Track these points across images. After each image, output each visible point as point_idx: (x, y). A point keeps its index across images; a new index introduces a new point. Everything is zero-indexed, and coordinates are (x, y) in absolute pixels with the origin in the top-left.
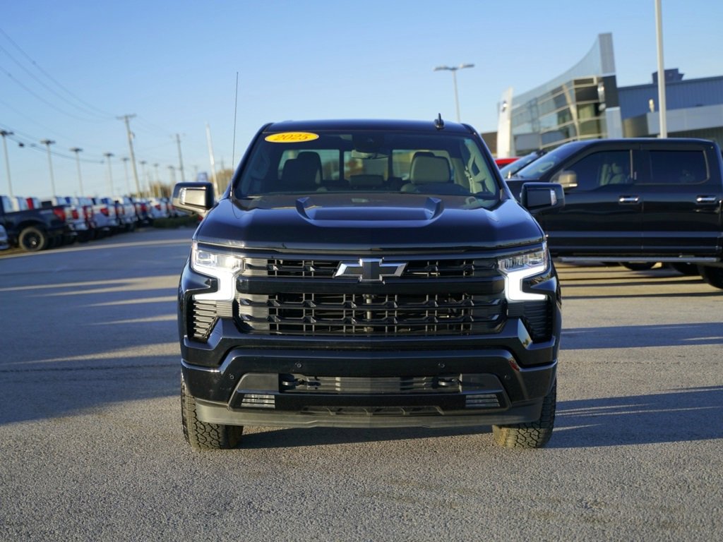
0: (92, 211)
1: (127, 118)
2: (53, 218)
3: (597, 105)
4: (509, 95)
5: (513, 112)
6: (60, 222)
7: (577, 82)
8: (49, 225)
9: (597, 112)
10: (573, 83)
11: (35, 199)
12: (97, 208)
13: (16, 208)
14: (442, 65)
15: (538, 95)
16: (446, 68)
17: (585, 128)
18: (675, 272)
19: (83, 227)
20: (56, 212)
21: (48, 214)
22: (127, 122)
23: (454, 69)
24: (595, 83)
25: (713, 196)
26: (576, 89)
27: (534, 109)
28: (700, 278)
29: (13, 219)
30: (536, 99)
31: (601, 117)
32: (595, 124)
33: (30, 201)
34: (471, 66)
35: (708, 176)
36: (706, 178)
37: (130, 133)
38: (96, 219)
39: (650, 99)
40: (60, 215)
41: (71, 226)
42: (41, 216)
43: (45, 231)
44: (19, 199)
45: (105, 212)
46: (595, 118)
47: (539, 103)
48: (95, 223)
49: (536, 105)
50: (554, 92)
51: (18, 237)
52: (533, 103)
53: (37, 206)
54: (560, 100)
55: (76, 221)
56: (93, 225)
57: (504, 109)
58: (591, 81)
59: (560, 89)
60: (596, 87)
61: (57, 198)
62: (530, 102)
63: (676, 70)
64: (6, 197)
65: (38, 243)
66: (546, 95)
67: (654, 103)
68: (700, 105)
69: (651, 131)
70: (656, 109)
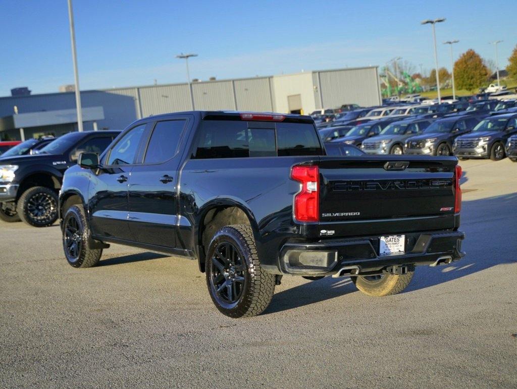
39: (15, 105)
63: (26, 88)
67: (18, 109)
68: (44, 110)
69: (17, 125)
70: (19, 112)
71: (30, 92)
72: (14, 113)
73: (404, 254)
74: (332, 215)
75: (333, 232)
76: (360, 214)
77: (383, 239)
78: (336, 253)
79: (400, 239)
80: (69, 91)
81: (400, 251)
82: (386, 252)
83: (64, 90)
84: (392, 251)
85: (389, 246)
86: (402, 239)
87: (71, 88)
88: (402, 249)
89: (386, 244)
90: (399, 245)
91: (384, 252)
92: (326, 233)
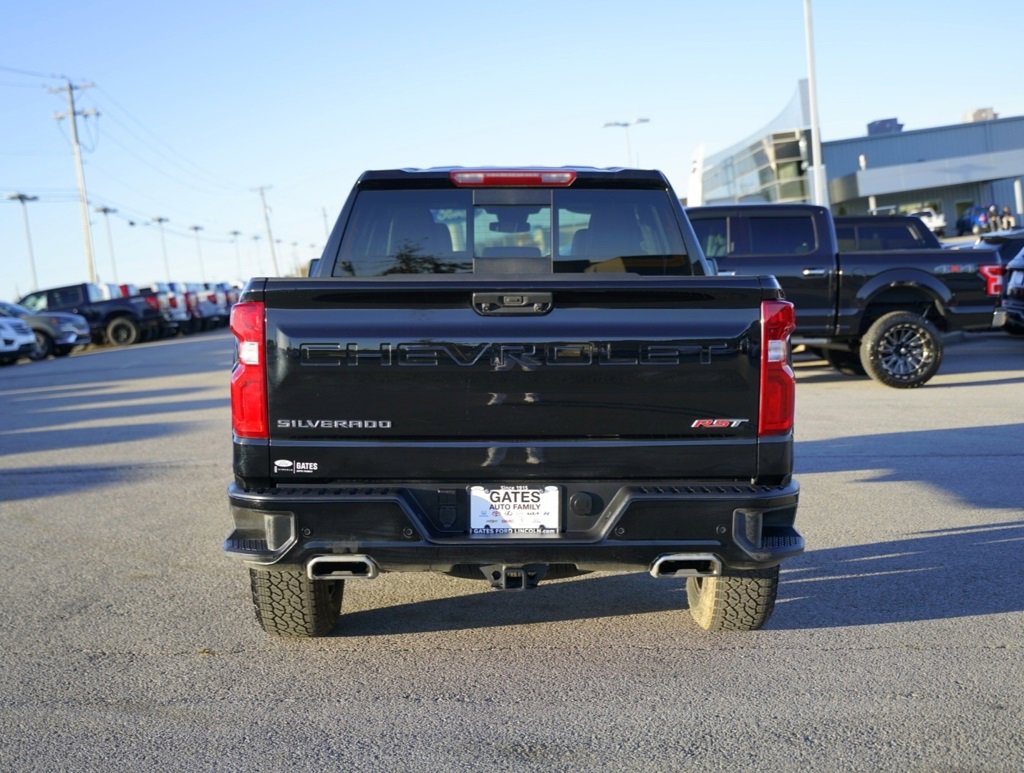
0: (197, 299)
1: (262, 190)
2: (146, 307)
3: (799, 163)
4: (701, 153)
5: (705, 175)
6: (154, 312)
7: (776, 137)
8: (141, 315)
9: (801, 172)
10: (771, 138)
11: (132, 286)
12: (203, 295)
13: (106, 296)
14: (613, 121)
15: (733, 153)
16: (617, 124)
17: (786, 190)
18: (814, 356)
19: (183, 316)
20: (148, 300)
21: (140, 303)
22: (262, 194)
23: (626, 125)
24: (798, 136)
25: (821, 268)
26: (776, 145)
27: (730, 169)
28: (825, 363)
29: (102, 310)
30: (732, 158)
31: (803, 178)
32: (798, 186)
33: (125, 288)
34: (645, 121)
35: (817, 245)
36: (814, 247)
37: (266, 207)
38: (202, 308)
39: (860, 154)
40: (153, 304)
41: (166, 317)
42: (133, 306)
43: (136, 322)
44: (110, 286)
45: (213, 299)
46: (798, 179)
47: (735, 162)
48: (200, 312)
49: (731, 165)
50: (753, 147)
51: (105, 329)
52: (729, 162)
53: (132, 292)
54: (760, 158)
55: (173, 311)
56: (197, 314)
57: (694, 170)
58: (792, 135)
59: (759, 144)
60: (798, 142)
61: (159, 285)
62: (725, 161)
63: (895, 120)
64: (92, 284)
65: (129, 336)
66: (743, 152)
67: (866, 159)
68: (921, 160)
69: (862, 192)
70: (869, 166)
71: (901, 126)
72: (860, 168)
73: (556, 536)
74: (304, 423)
75: (314, 466)
76: (392, 424)
77: (478, 493)
78: (292, 519)
79: (540, 496)
80: (979, 119)
81: (542, 527)
82: (492, 526)
83: (970, 119)
84: (513, 526)
85: (502, 512)
86: (551, 496)
87: (984, 115)
88: (552, 521)
89: (492, 507)
90: (542, 510)
91: (487, 527)
92: (291, 467)
